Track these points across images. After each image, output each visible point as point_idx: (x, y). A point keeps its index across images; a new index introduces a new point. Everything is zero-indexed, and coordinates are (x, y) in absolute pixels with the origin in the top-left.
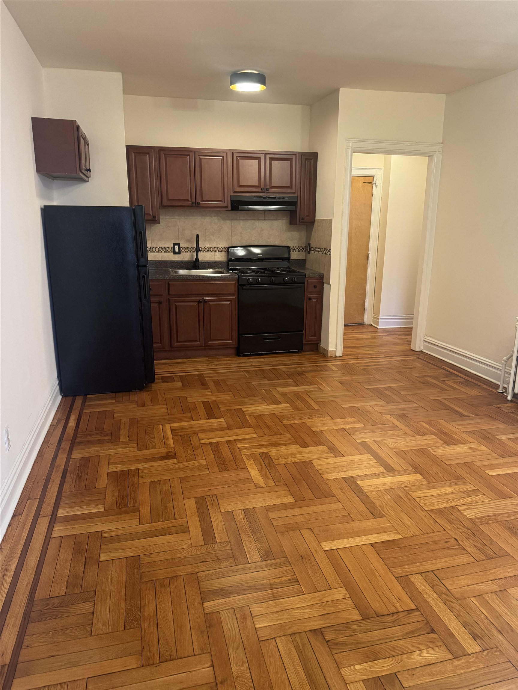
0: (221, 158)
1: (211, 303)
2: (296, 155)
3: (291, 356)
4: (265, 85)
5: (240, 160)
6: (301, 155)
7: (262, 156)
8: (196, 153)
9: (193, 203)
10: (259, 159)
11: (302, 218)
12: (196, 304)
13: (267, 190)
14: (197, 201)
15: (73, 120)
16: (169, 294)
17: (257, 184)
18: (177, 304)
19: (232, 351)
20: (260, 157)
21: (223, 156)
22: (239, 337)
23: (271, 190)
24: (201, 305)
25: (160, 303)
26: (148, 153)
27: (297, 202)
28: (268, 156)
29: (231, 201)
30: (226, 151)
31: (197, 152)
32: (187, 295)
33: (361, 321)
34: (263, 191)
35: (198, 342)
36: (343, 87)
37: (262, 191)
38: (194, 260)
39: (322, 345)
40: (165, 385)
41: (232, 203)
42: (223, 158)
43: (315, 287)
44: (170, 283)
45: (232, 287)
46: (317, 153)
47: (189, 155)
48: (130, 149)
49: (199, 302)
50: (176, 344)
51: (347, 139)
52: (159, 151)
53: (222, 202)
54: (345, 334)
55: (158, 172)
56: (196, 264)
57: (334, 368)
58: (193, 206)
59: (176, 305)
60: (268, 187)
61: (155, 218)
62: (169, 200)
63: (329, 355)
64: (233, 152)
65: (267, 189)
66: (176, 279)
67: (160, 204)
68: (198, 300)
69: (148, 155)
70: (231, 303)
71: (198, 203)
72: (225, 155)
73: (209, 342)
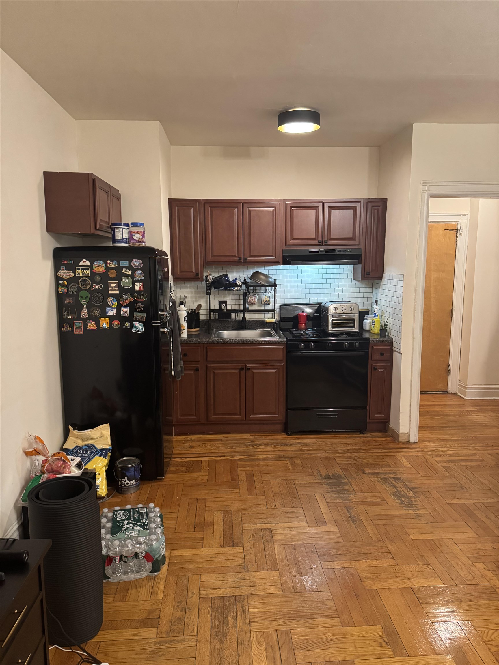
0: (273, 209)
1: (254, 371)
2: (360, 202)
5: (294, 211)
6: (367, 203)
7: (321, 205)
8: (245, 205)
9: (240, 259)
10: (317, 208)
11: (367, 273)
12: (236, 371)
13: (325, 243)
14: (245, 257)
15: (88, 173)
16: (207, 360)
17: (313, 236)
18: (216, 371)
19: (280, 427)
21: (275, 207)
22: (287, 412)
23: (330, 243)
24: (243, 372)
25: (197, 370)
26: (192, 207)
27: (361, 254)
28: (327, 205)
29: (283, 256)
30: (279, 201)
31: (246, 203)
32: (227, 362)
33: (443, 389)
34: (321, 244)
35: (238, 415)
36: (417, 122)
37: (319, 244)
38: (241, 318)
39: (392, 425)
42: (275, 210)
43: (382, 354)
44: (208, 348)
45: (280, 352)
46: (386, 199)
47: (237, 207)
48: (173, 203)
49: (241, 369)
50: (213, 417)
51: (422, 182)
52: (204, 203)
53: (274, 257)
55: (203, 226)
56: (243, 325)
58: (241, 263)
59: (214, 372)
60: (326, 239)
61: (198, 276)
62: (213, 256)
64: (286, 203)
65: (325, 241)
66: (216, 343)
67: (204, 261)
69: (192, 209)
70: (278, 371)
71: (246, 259)
72: (277, 206)
73: (251, 416)
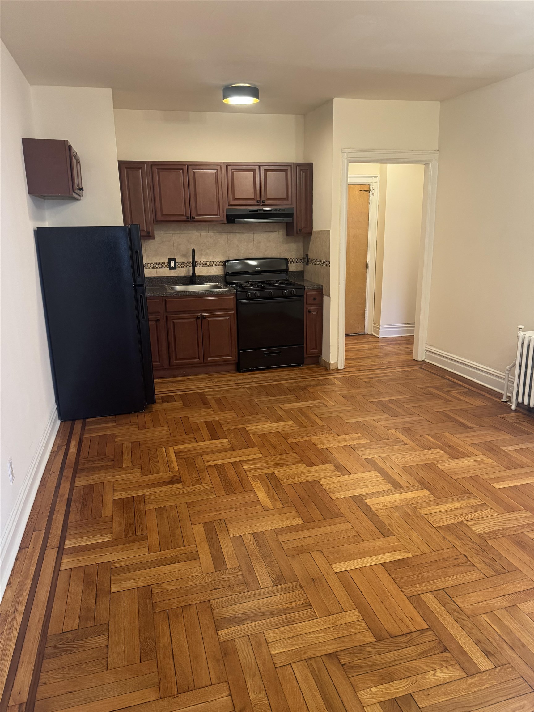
0: (215, 171)
1: (209, 319)
2: (291, 166)
3: (292, 370)
4: (258, 98)
5: (235, 173)
6: (296, 166)
7: (257, 168)
8: (190, 167)
9: (188, 218)
10: (254, 171)
11: (299, 230)
12: (194, 320)
13: (263, 203)
14: (192, 216)
15: (64, 140)
16: (166, 311)
17: (253, 197)
18: (175, 321)
19: (233, 367)
20: (255, 170)
21: (217, 170)
22: (239, 353)
23: (267, 203)
24: (199, 321)
25: (157, 321)
26: (141, 168)
27: (293, 213)
28: (262, 168)
29: (227, 215)
30: (220, 164)
31: (191, 165)
32: (184, 312)
33: (361, 331)
34: (259, 203)
35: (197, 359)
36: (337, 97)
37: (257, 203)
38: (191, 275)
39: (324, 357)
40: (166, 405)
41: (228, 216)
42: (217, 172)
43: (315, 299)
44: (167, 300)
45: (231, 302)
46: (312, 164)
47: (182, 169)
48: (122, 165)
49: (197, 318)
50: (175, 362)
51: (342, 149)
52: (151, 165)
53: (218, 216)
54: (346, 344)
55: (152, 187)
56: (192, 280)
57: (337, 382)
58: (188, 221)
59: (173, 322)
60: (263, 199)
61: (150, 234)
62: (163, 215)
63: (331, 367)
64: (227, 165)
65: (263, 201)
66: (174, 296)
67: (155, 220)
68: (197, 317)
69: (140, 170)
70: (230, 318)
71: (193, 218)
72: (219, 168)
73: (209, 359)
